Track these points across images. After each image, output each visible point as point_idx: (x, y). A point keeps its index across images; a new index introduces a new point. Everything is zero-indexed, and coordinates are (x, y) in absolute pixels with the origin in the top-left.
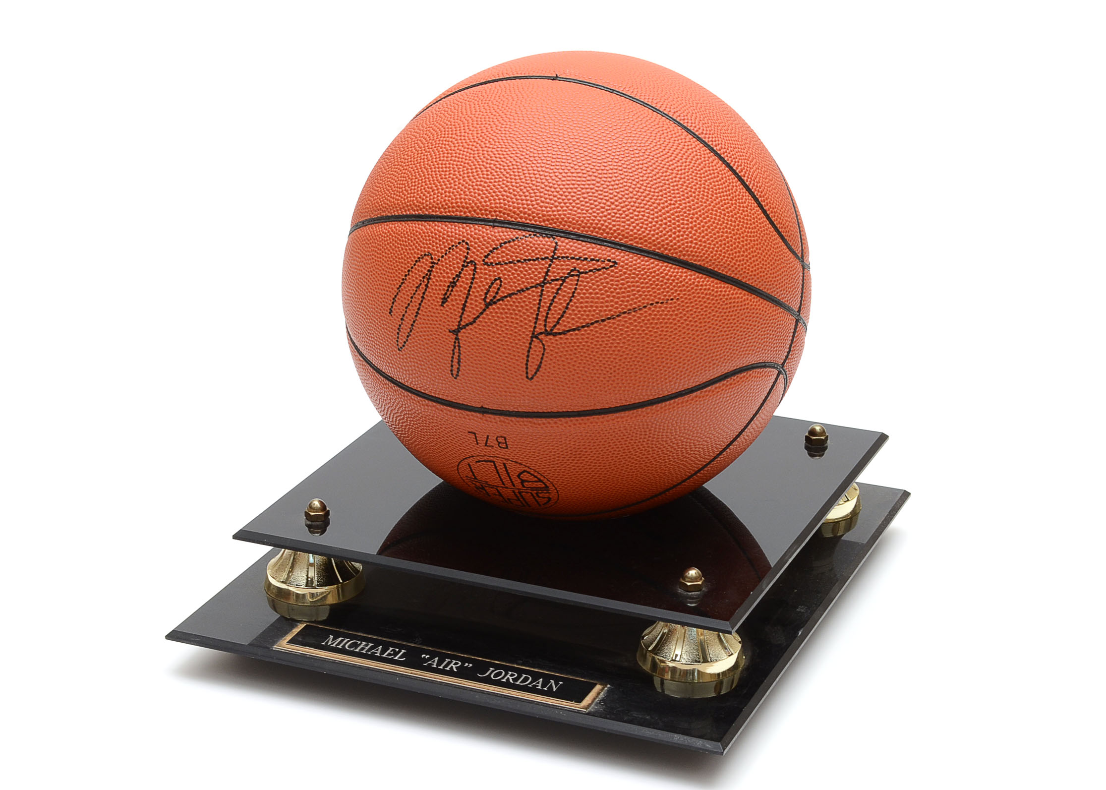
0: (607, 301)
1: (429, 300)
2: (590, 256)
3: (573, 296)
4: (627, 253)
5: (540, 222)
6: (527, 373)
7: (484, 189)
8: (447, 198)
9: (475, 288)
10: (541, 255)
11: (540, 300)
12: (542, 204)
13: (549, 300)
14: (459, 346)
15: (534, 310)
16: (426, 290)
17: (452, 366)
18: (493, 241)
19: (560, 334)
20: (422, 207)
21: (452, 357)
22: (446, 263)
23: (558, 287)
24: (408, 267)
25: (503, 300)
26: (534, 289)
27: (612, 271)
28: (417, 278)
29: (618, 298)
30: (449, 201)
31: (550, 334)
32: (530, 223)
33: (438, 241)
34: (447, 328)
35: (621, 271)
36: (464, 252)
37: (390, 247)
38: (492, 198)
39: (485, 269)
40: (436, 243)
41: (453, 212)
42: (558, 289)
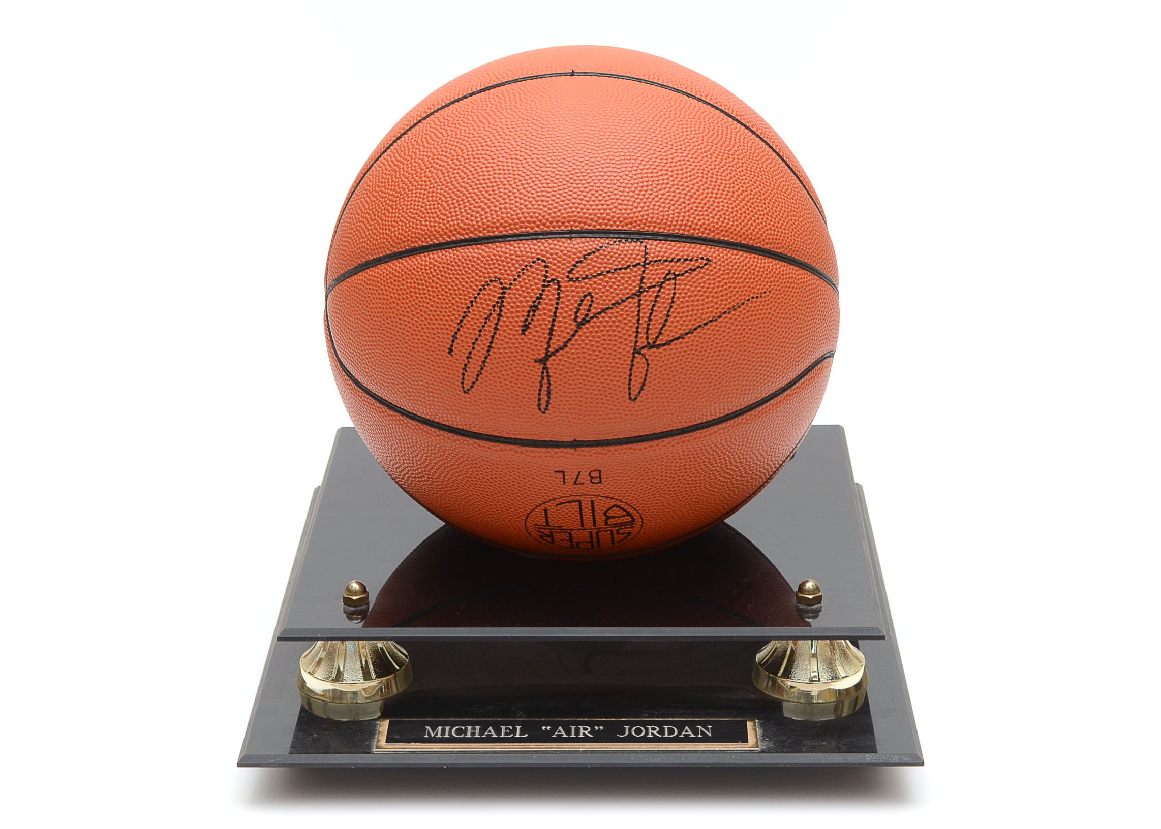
0: (707, 303)
1: (505, 331)
2: (683, 256)
3: (673, 302)
4: (717, 248)
5: (623, 226)
6: (630, 394)
7: (548, 199)
8: (504, 215)
9: (562, 308)
10: (632, 262)
11: (639, 311)
12: (620, 207)
13: (649, 310)
14: (548, 376)
15: (634, 323)
16: (499, 320)
17: (539, 400)
18: (575, 254)
19: (664, 345)
20: (473, 229)
21: (540, 390)
22: (521, 286)
23: (655, 294)
24: (470, 297)
25: (597, 317)
26: (630, 300)
27: (707, 269)
28: (484, 308)
29: (718, 297)
30: (508, 218)
31: (653, 347)
32: (612, 229)
33: (505, 263)
34: (531, 358)
35: (715, 268)
36: (542, 271)
37: (438, 279)
38: (560, 208)
39: (571, 286)
40: (504, 266)
41: (517, 229)
42: (657, 296)
